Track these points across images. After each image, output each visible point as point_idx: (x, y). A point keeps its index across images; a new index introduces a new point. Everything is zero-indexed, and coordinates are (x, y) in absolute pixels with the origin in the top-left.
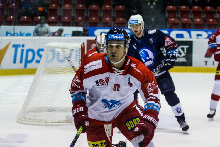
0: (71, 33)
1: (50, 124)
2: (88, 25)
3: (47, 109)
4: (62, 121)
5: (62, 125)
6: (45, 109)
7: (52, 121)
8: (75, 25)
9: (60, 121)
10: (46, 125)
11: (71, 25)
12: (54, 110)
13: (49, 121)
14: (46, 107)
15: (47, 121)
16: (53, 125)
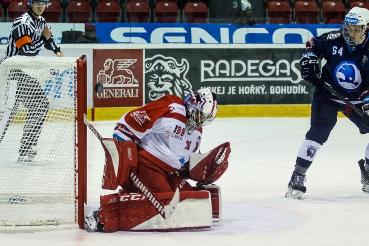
0: (61, 36)
1: (13, 228)
2: (97, 19)
3: (7, 199)
4: (38, 223)
5: (38, 231)
6: (3, 198)
7: (19, 224)
8: (67, 18)
9: (35, 221)
10: (5, 232)
11: (60, 19)
12: (22, 200)
13: (11, 223)
14: (6, 194)
15: (7, 223)
16: (20, 232)
